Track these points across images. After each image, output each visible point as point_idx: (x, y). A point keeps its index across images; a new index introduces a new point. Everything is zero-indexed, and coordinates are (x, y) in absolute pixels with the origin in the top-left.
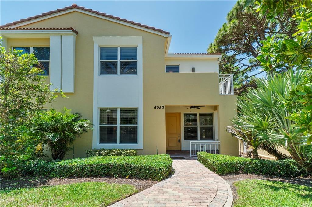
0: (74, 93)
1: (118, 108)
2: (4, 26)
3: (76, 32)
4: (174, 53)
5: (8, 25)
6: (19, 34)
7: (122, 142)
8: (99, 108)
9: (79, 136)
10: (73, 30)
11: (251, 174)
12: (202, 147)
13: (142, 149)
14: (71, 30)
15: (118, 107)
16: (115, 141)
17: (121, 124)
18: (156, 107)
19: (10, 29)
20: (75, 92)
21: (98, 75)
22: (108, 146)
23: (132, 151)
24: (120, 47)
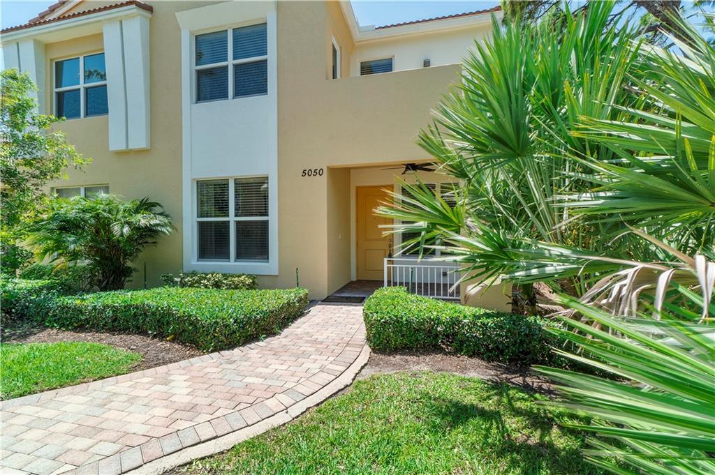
0: (149, 148)
1: (231, 177)
2: (36, 19)
3: (149, 9)
4: (374, 26)
5: (42, 16)
6: (56, 31)
7: (239, 256)
8: (194, 179)
9: (154, 243)
10: (139, 5)
11: (470, 357)
12: (445, 274)
13: (277, 276)
14: (134, 6)
15: (231, 175)
16: (227, 256)
17: (236, 216)
18: (306, 172)
19: (50, 21)
20: (151, 146)
21: (191, 103)
22: (214, 265)
23: (242, 278)
24: (233, 29)
